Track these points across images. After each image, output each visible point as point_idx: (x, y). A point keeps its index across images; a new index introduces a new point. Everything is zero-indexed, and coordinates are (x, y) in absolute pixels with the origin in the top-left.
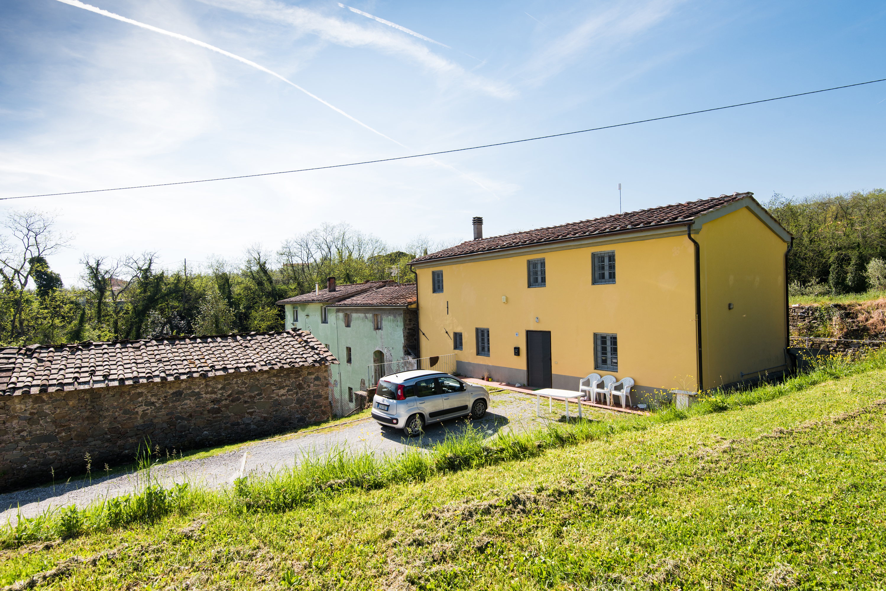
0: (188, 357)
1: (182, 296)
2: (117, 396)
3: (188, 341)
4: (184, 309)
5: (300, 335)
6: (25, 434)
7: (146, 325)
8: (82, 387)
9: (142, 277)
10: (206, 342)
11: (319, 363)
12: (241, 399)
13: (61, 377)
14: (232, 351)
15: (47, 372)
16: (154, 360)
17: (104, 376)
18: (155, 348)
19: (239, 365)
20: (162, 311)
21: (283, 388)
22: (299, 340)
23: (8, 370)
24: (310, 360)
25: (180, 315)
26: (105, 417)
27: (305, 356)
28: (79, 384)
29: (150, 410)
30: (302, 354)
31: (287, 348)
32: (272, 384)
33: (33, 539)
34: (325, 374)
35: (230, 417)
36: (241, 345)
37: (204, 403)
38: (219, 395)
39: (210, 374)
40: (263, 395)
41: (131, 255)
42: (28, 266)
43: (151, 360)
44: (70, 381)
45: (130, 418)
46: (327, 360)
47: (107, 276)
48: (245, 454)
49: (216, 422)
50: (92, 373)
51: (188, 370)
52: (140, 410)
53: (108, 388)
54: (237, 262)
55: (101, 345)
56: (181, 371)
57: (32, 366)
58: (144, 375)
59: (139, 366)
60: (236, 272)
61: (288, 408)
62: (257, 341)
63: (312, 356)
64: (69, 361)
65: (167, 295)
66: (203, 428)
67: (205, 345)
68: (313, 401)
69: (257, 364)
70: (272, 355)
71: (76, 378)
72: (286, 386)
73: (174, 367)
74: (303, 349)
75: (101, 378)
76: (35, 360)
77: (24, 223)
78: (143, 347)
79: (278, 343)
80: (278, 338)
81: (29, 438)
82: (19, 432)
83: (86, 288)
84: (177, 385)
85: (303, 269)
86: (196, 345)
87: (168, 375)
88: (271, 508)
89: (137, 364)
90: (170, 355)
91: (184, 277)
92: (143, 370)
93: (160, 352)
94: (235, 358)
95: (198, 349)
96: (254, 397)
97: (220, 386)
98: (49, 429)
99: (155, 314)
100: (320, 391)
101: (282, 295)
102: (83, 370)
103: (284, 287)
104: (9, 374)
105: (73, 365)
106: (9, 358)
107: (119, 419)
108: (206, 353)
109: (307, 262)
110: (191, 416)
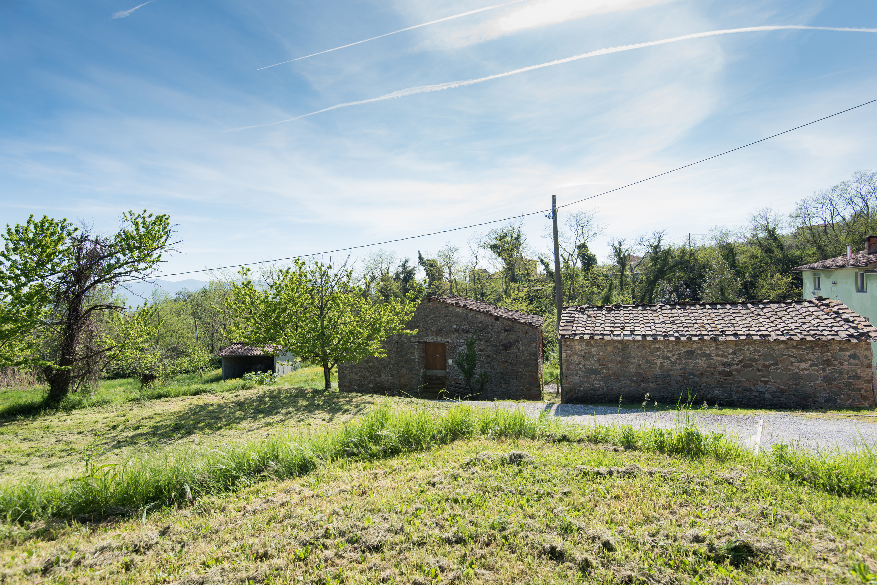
0: (698, 321)
1: (687, 267)
2: (641, 348)
3: (697, 306)
4: (689, 278)
5: (827, 305)
6: (581, 366)
7: (657, 292)
8: (616, 338)
9: (653, 253)
10: (716, 309)
11: (857, 339)
12: (753, 366)
13: (602, 329)
14: (743, 318)
15: (593, 325)
16: (668, 322)
17: (631, 331)
18: (669, 311)
19: (751, 333)
20: (670, 281)
21: (805, 361)
22: (827, 310)
23: (571, 322)
24: (843, 335)
25: (686, 284)
26: (632, 363)
27: (835, 329)
28: (614, 335)
29: (666, 363)
30: (831, 327)
31: (809, 318)
32: (791, 356)
33: (605, 441)
34: (866, 353)
35: (741, 381)
36: (752, 313)
37: (715, 364)
38: (730, 360)
39: (721, 339)
40: (780, 366)
41: (644, 235)
42: (577, 251)
43: (667, 322)
44: (608, 332)
45: (650, 367)
46: (870, 336)
47: (626, 254)
48: (761, 422)
49: (727, 384)
50: (623, 328)
51: (699, 333)
52: (658, 362)
53: (634, 341)
54: (741, 231)
55: (627, 307)
56: (692, 333)
57: (584, 320)
58: (661, 333)
59: (657, 325)
60: (741, 241)
61: (812, 384)
62: (771, 310)
63: (846, 330)
64: (607, 318)
65: (674, 266)
66: (714, 387)
67: (714, 311)
68: (847, 382)
69: (772, 333)
70: (790, 325)
71: (612, 331)
72: (810, 360)
73: (686, 329)
74: (832, 321)
75: (629, 333)
76: (585, 316)
77: (575, 221)
78: (659, 310)
79: (797, 313)
80: (798, 307)
81: (584, 370)
82: (578, 364)
83: (612, 264)
84: (689, 345)
85: (825, 230)
86: (706, 310)
87: (681, 335)
88: (822, 486)
89: (655, 324)
90: (682, 318)
91: (689, 250)
92: (660, 329)
93: (673, 315)
94: (746, 325)
95: (707, 314)
96: (769, 366)
97: (731, 351)
98: (596, 365)
99: (663, 283)
100: (859, 372)
101: (796, 261)
102: (616, 325)
103: (798, 253)
104: (571, 324)
105: (609, 321)
106: (571, 314)
107: (642, 366)
108: (715, 319)
109: (831, 222)
110: (702, 374)
